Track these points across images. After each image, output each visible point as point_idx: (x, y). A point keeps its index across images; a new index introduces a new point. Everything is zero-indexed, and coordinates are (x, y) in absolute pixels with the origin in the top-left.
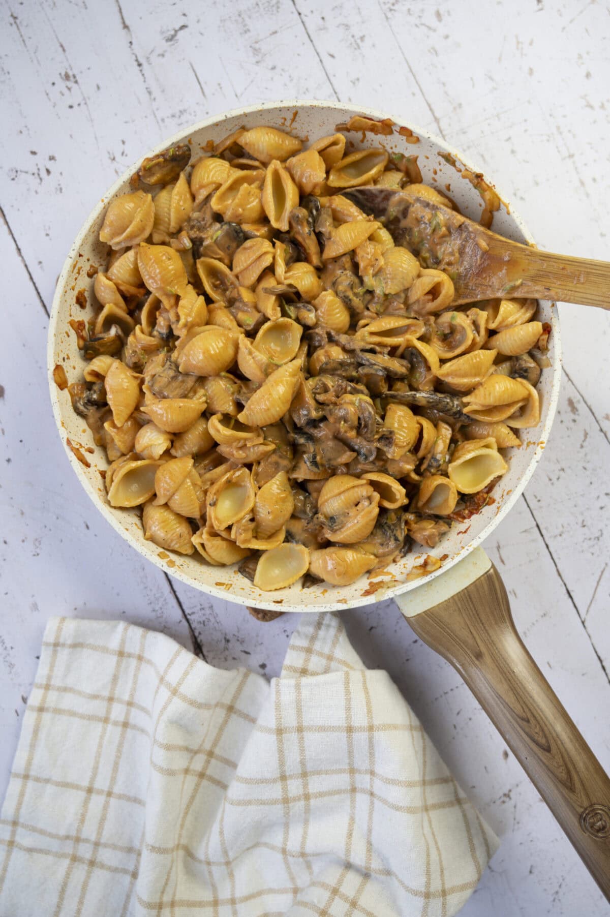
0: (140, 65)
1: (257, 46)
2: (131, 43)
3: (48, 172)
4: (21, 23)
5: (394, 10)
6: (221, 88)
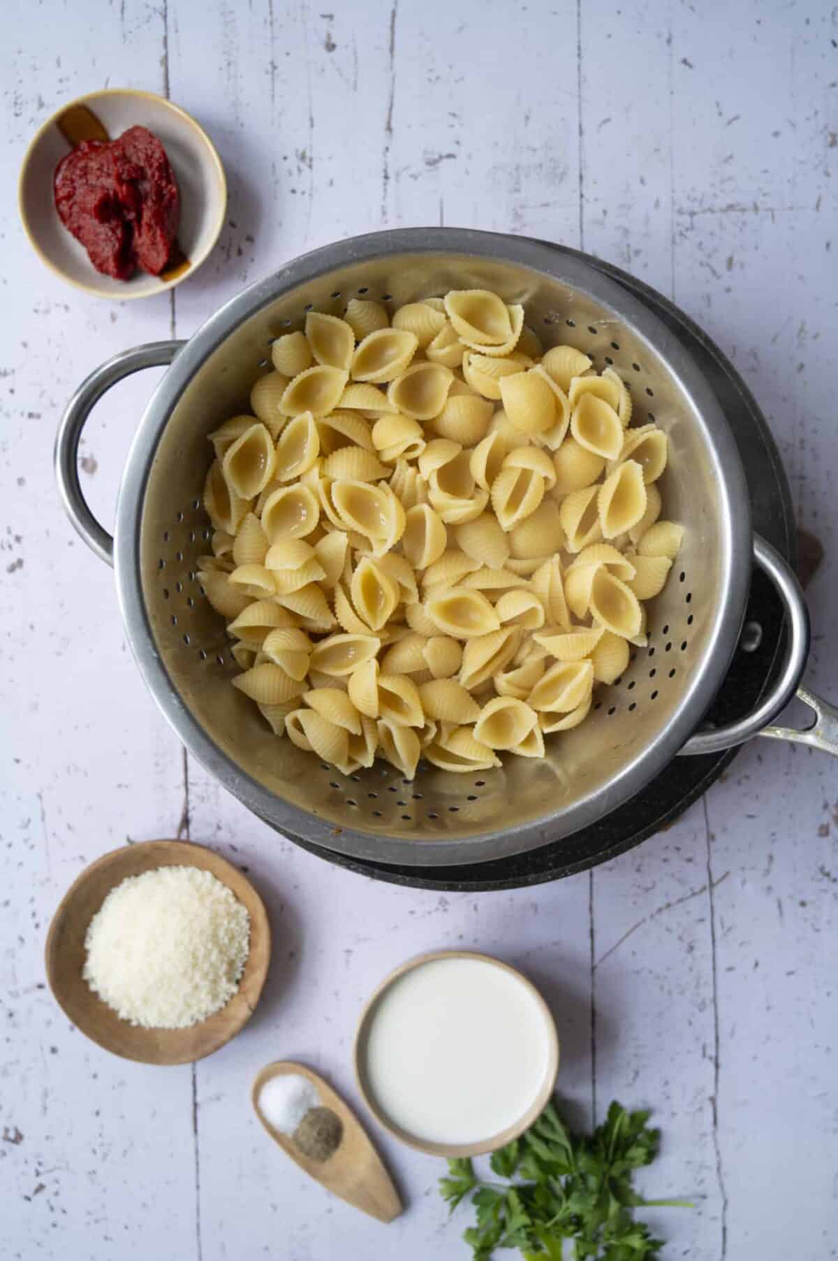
0: (386, 177)
1: (520, 212)
2: (387, 149)
3: (240, 252)
4: (278, 75)
5: (685, 237)
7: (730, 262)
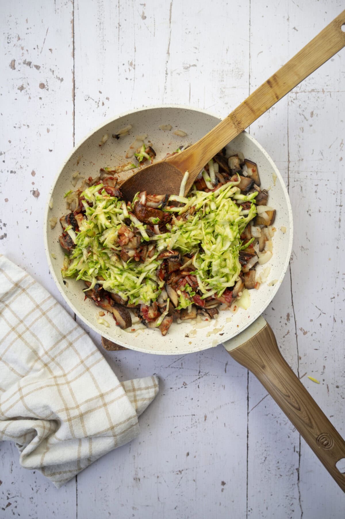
0: (167, 74)
1: (224, 90)
2: (167, 62)
3: (103, 104)
4: (121, 29)
5: (293, 103)
6: (198, 101)
7: (312, 114)
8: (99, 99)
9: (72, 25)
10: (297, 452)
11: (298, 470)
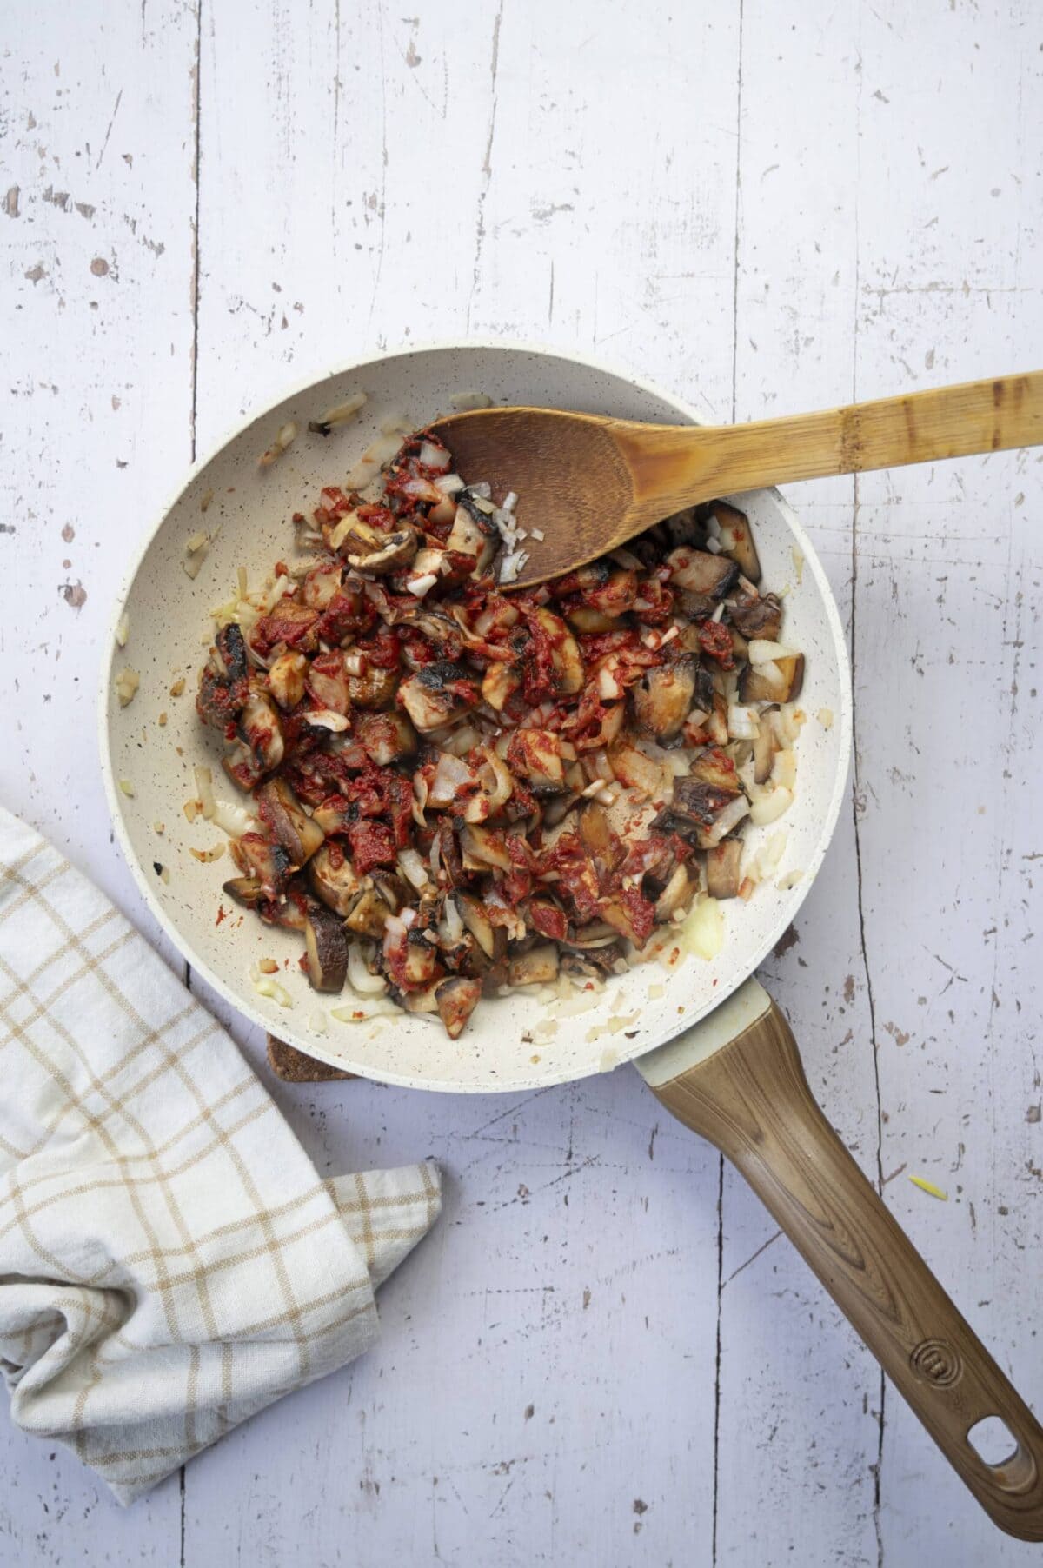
0: (481, 233)
1: (656, 283)
2: (483, 195)
3: (285, 323)
4: (344, 95)
5: (873, 323)
6: (578, 318)
7: (930, 357)
8: (274, 307)
9: (193, 81)
10: (874, 1414)
11: (875, 1470)
